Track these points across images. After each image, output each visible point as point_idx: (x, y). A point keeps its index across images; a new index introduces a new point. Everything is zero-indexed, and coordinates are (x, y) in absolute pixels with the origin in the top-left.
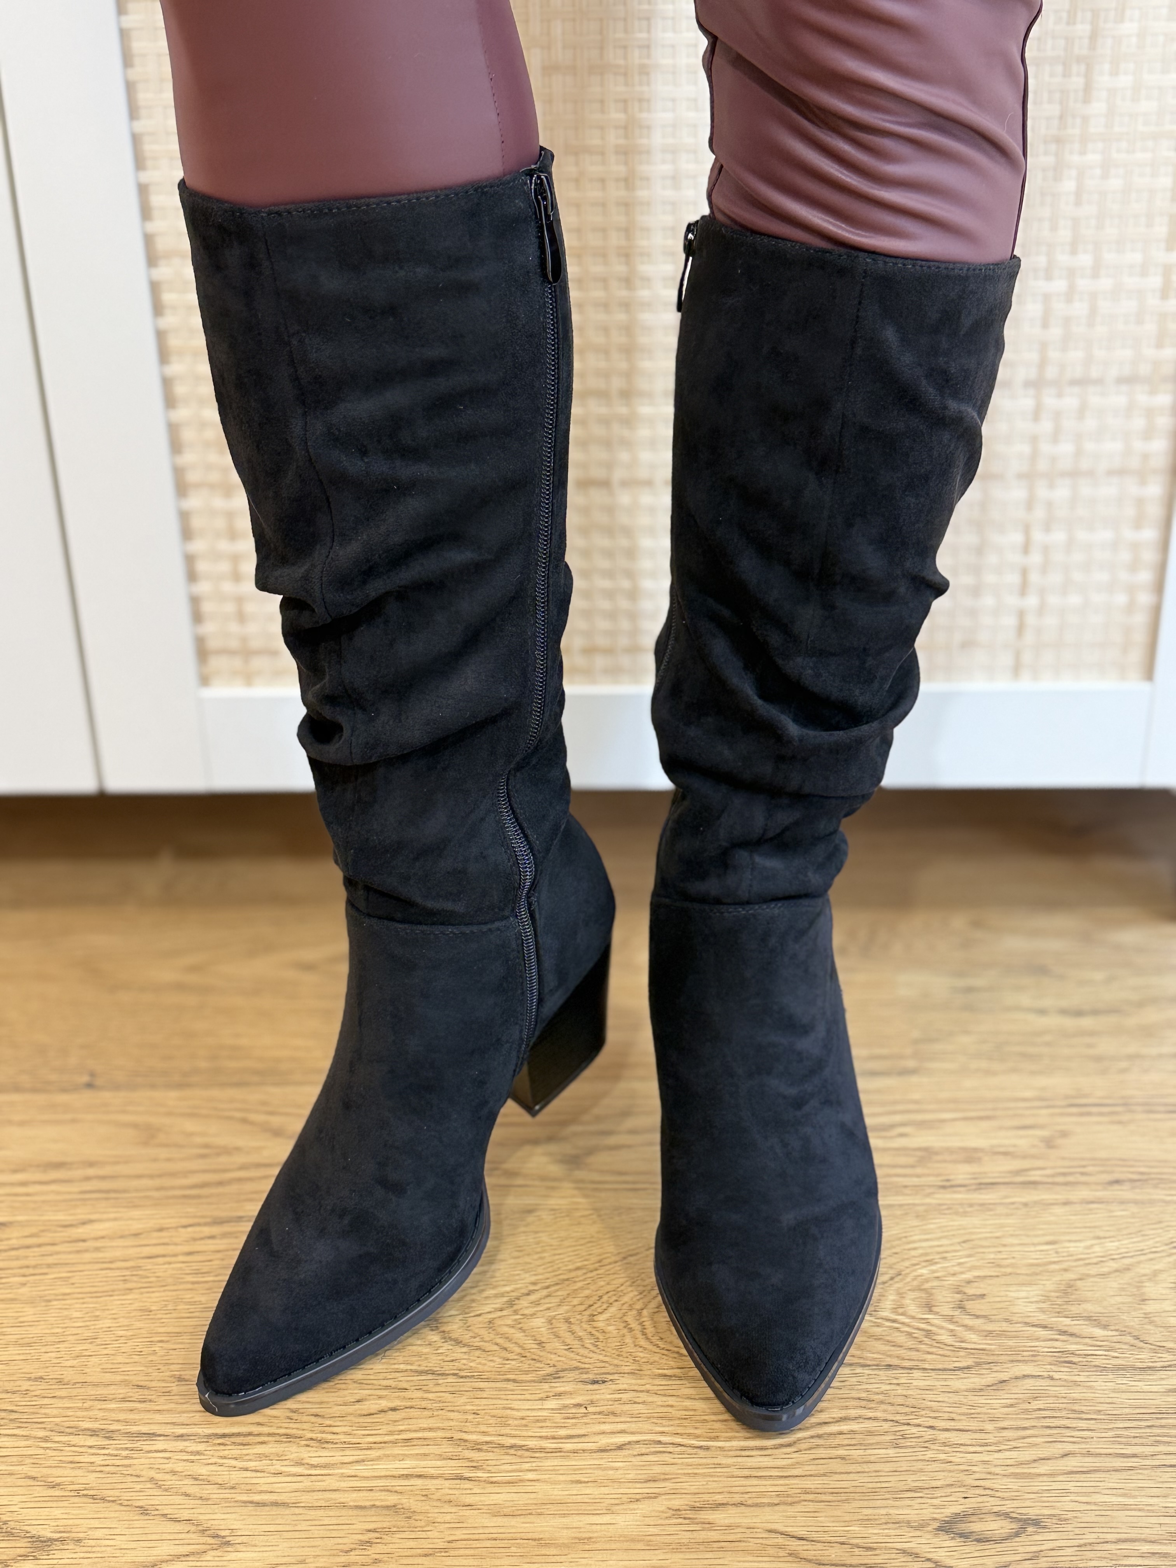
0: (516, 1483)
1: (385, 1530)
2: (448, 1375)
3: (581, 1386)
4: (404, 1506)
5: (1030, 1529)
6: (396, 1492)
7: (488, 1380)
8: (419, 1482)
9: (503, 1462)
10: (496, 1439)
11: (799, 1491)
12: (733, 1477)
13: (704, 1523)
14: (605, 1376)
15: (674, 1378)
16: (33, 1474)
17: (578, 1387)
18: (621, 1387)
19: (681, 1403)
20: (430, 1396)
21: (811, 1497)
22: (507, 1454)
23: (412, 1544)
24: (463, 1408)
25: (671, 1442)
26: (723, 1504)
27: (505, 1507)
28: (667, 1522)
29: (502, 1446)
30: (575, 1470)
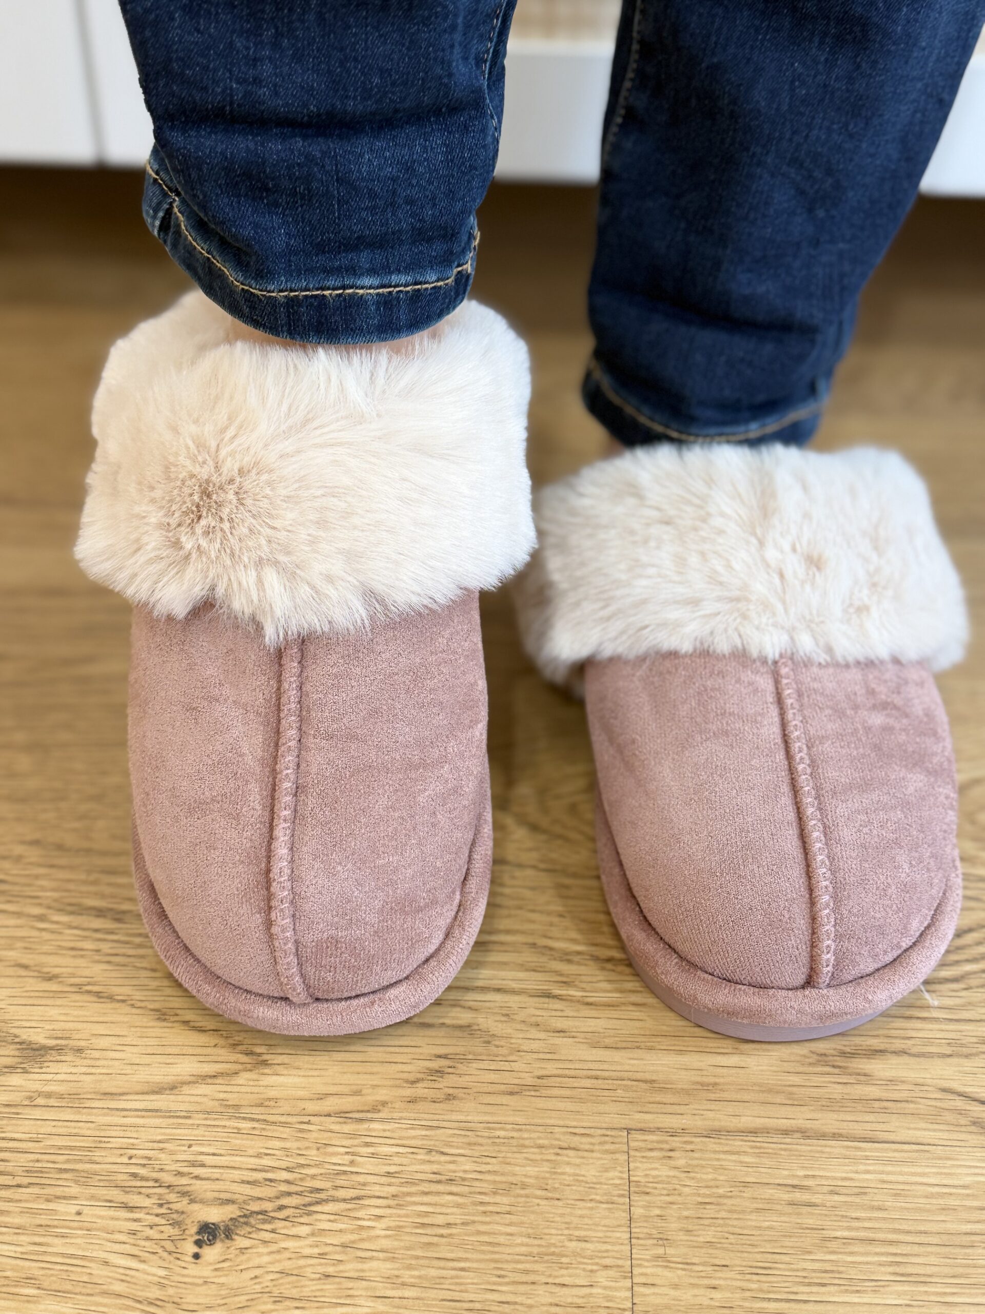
1: (458, 1057)
4: (481, 1027)
6: (470, 1008)
8: (498, 997)
13: (859, 1074)
16: (24, 961)
23: (492, 1077)
26: (881, 1051)
27: (605, 1037)
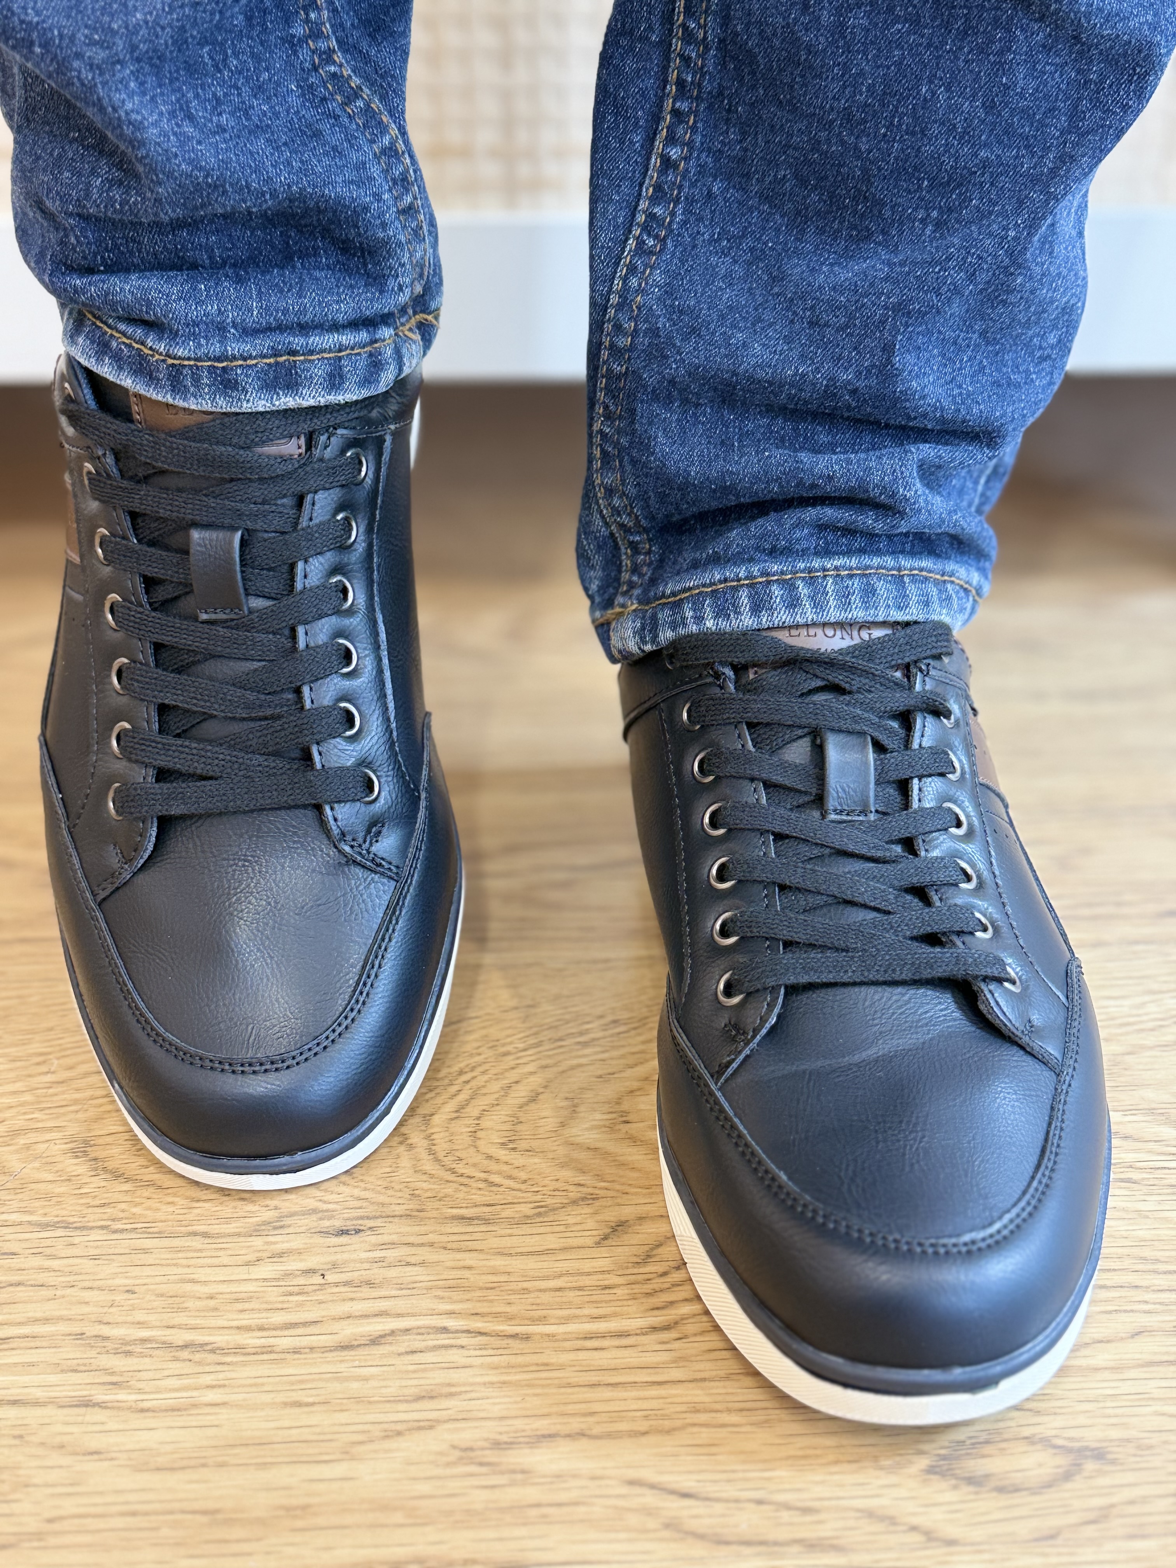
0: (185, 1410)
2: (92, 1228)
3: (319, 1240)
5: (1090, 1466)
7: (160, 1235)
9: (166, 1373)
10: (159, 1333)
11: (683, 1408)
12: (569, 1385)
14: (360, 1222)
15: (476, 1222)
17: (311, 1241)
18: (386, 1238)
19: (484, 1262)
20: (55, 1264)
21: (703, 1418)
22: (176, 1359)
24: (110, 1282)
25: (465, 1328)
28: (449, 1471)
29: (168, 1346)
30: (292, 1384)
